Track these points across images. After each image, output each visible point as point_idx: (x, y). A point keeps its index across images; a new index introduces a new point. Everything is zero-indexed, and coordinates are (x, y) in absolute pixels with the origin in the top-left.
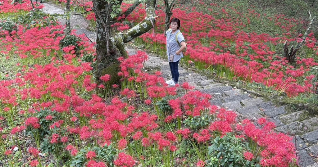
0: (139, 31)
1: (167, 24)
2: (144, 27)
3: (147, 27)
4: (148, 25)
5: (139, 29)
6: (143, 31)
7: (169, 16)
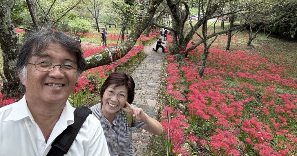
0: (89, 63)
1: (204, 61)
2: (97, 60)
3: (101, 60)
4: (103, 58)
5: (89, 61)
6: (94, 64)
7: (206, 54)
